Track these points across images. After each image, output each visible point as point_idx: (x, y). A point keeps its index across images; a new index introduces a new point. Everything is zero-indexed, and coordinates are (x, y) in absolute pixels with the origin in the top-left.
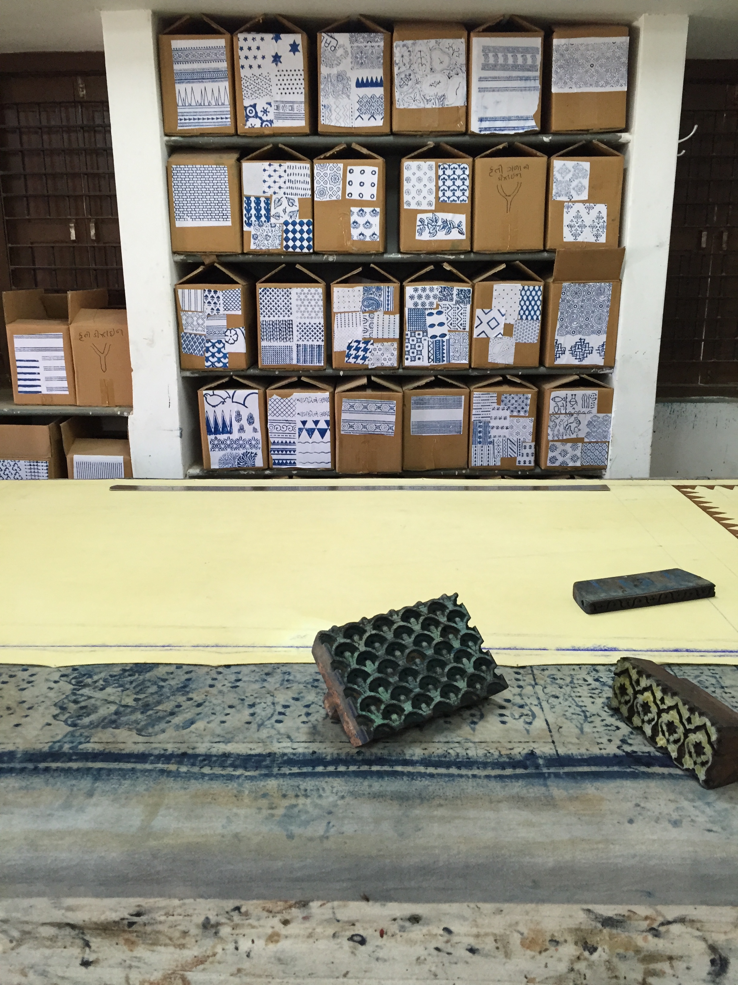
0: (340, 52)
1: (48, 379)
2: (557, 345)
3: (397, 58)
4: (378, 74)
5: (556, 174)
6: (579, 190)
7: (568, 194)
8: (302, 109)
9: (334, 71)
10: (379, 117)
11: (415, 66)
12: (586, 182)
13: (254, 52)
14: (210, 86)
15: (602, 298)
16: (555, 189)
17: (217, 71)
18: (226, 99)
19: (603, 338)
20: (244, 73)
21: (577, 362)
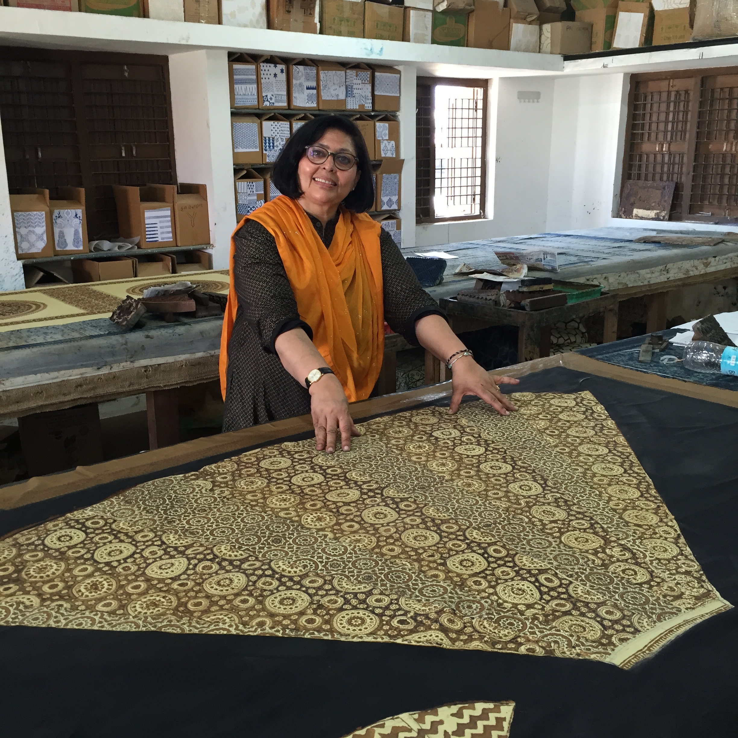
0: (300, 74)
1: (162, 233)
2: (382, 201)
3: (322, 78)
4: (314, 84)
5: (377, 128)
6: (385, 136)
7: (382, 137)
8: (285, 98)
9: (298, 82)
10: (315, 103)
11: (328, 82)
12: (387, 132)
13: (267, 72)
14: (249, 86)
15: (396, 180)
16: (377, 134)
17: (252, 80)
18: (255, 92)
19: (397, 197)
20: (263, 81)
21: (389, 208)
